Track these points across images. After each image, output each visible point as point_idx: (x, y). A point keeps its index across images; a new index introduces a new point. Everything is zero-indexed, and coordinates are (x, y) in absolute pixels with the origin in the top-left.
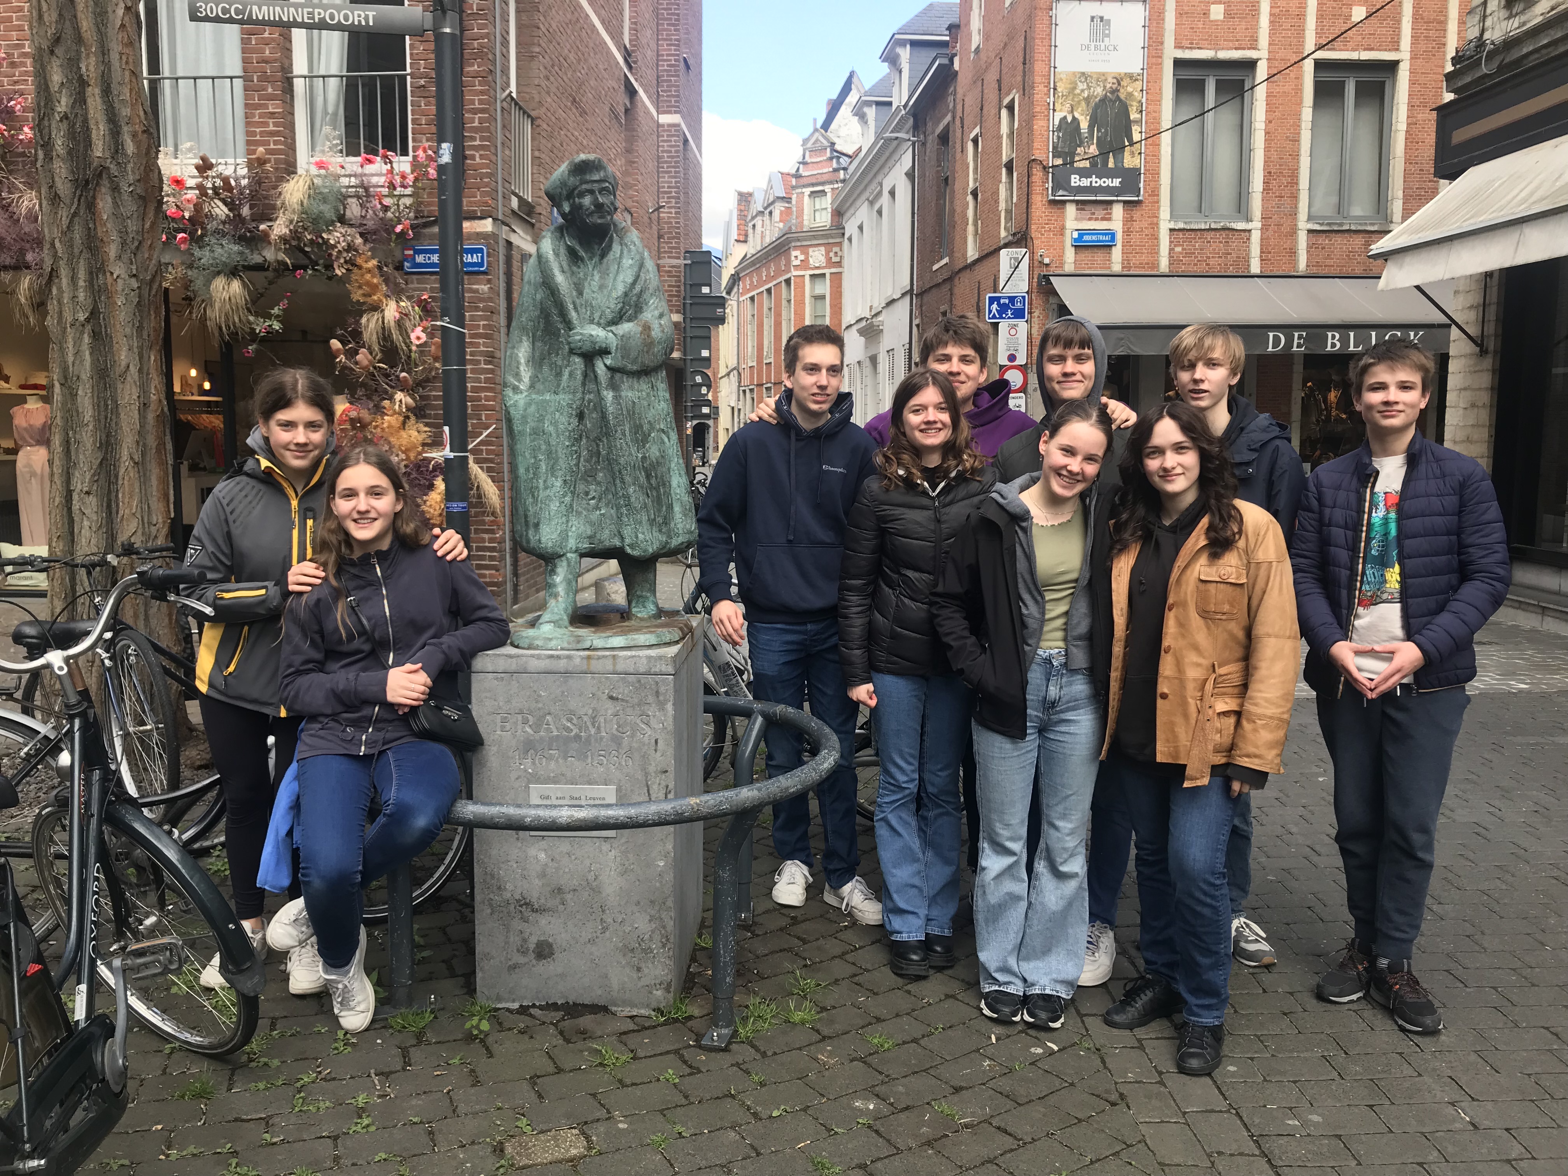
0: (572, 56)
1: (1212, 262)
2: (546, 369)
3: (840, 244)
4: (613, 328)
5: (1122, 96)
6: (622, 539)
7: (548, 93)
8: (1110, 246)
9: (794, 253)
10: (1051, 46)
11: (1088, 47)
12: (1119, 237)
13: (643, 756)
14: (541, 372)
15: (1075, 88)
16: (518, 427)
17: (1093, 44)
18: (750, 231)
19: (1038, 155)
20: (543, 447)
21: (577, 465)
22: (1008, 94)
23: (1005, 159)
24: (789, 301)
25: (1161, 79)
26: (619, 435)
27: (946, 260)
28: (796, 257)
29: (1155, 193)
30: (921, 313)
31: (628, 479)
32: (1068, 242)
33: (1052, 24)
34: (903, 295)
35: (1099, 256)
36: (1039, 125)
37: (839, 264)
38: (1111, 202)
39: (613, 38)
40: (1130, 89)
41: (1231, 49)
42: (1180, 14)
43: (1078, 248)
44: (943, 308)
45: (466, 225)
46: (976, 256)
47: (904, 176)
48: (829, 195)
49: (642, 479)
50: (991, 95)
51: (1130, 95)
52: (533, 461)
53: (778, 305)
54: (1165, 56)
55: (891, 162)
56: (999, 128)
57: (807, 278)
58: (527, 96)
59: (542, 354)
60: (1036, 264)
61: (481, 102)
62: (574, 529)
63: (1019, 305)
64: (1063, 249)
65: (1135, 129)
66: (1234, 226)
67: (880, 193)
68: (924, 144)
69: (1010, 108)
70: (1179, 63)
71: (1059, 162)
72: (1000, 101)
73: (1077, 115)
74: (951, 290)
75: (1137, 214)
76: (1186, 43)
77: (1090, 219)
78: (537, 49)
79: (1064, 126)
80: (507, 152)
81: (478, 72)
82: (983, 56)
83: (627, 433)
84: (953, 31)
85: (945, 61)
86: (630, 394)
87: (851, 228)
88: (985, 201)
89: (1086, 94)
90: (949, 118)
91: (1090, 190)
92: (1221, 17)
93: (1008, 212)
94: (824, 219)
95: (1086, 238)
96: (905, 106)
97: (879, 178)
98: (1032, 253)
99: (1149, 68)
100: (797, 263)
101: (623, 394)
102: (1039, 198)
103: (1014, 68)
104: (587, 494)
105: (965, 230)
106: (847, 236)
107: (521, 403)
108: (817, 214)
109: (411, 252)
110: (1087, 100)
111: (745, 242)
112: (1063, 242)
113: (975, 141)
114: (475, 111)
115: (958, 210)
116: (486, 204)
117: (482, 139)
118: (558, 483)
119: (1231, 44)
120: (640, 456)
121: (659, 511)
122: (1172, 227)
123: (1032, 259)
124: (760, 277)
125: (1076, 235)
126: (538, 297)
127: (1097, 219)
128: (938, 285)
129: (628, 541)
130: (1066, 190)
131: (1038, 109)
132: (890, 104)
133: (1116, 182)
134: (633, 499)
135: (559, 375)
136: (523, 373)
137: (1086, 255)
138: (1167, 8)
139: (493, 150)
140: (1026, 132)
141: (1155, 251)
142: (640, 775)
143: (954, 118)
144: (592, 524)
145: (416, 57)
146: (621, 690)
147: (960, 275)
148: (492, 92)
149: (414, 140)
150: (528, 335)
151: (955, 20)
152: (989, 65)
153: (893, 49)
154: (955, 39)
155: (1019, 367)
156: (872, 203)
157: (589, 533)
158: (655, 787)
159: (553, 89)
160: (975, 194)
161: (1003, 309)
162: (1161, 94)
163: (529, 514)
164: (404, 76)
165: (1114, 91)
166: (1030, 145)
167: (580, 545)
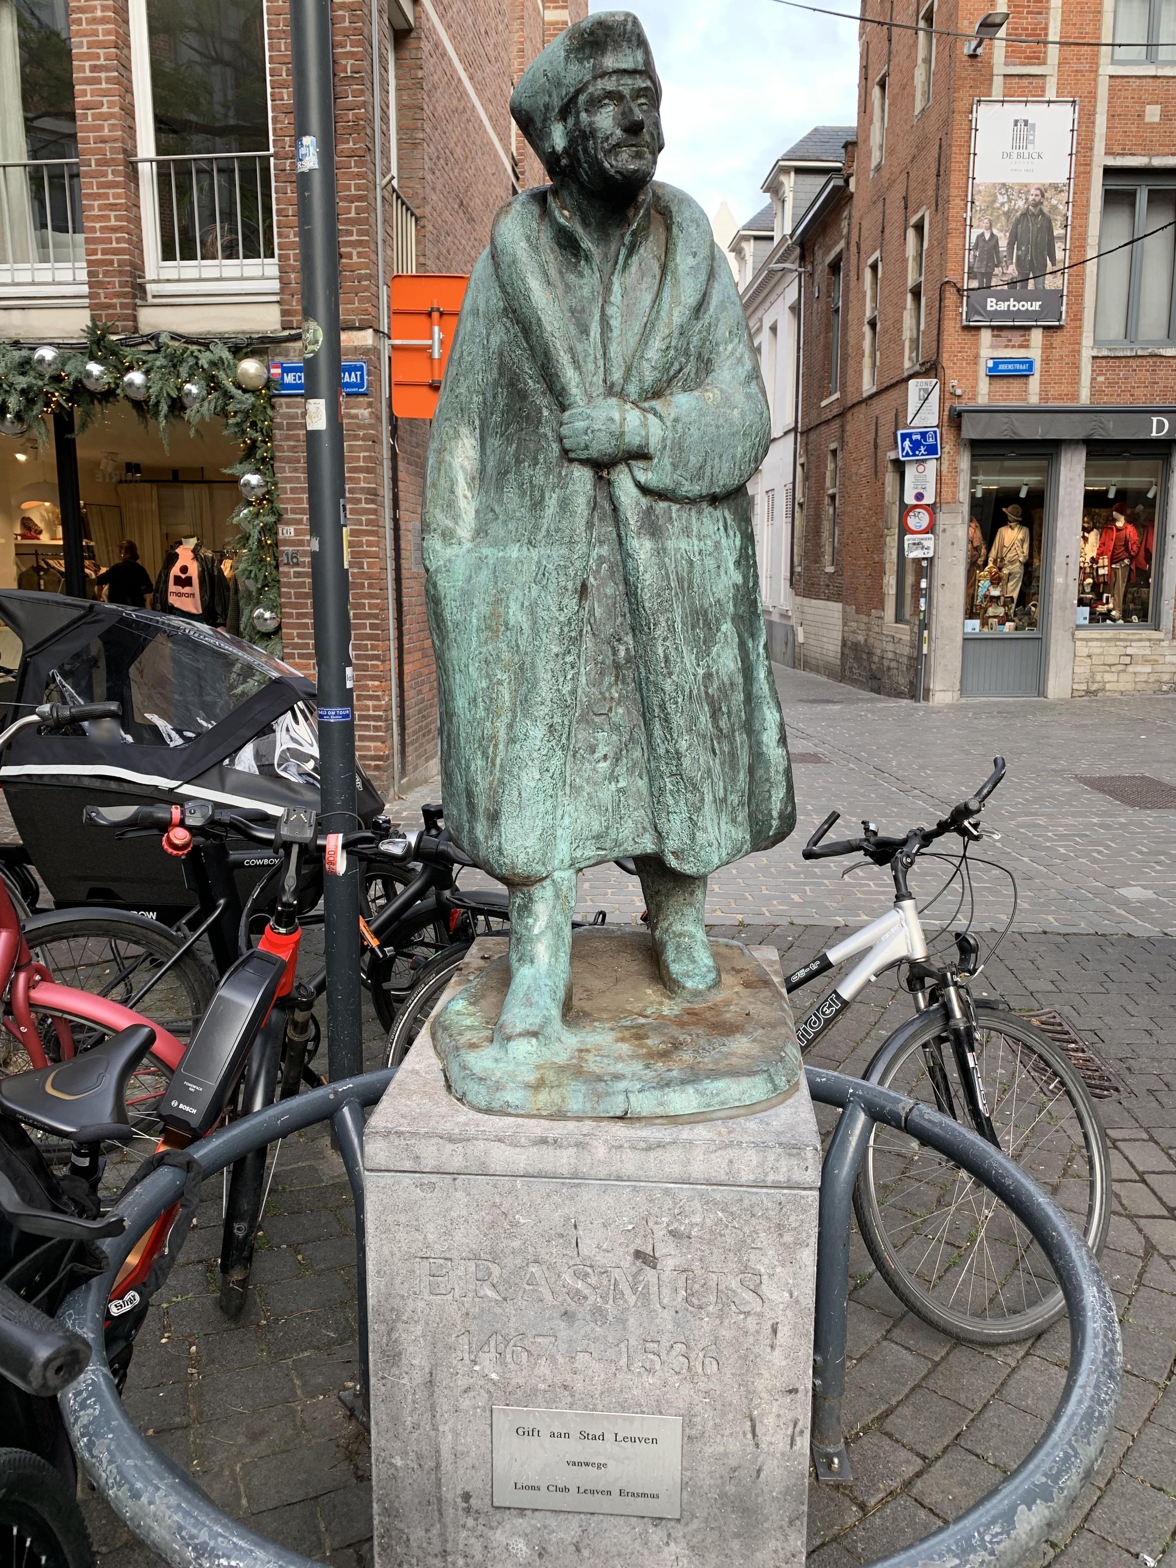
0: (458, 150)
1: (1137, 392)
2: (511, 495)
4: (656, 404)
5: (1046, 210)
6: (660, 836)
7: (434, 189)
8: (1027, 376)
10: (969, 155)
11: (1009, 155)
12: (1037, 366)
13: (745, 1358)
14: (500, 501)
15: (994, 201)
16: (451, 611)
17: (1015, 151)
19: (952, 277)
20: (506, 656)
21: (574, 692)
22: (915, 212)
23: (910, 284)
25: (1088, 189)
26: (660, 631)
27: (837, 395)
29: (1077, 317)
30: (807, 451)
31: (679, 720)
32: (982, 372)
33: (971, 129)
34: (786, 433)
35: (1015, 387)
36: (953, 243)
38: (1029, 328)
39: (501, 140)
40: (1054, 202)
41: (1167, 155)
42: (1111, 117)
43: (994, 376)
44: (833, 446)
45: (344, 336)
46: (874, 390)
47: (787, 311)
49: (704, 719)
50: (895, 214)
51: (1054, 208)
52: (484, 684)
54: (1094, 164)
55: (773, 296)
56: (904, 251)
58: (410, 191)
59: (502, 460)
60: (947, 395)
61: (358, 187)
62: (567, 821)
63: (931, 441)
64: (976, 379)
65: (1059, 246)
66: (1163, 352)
67: (759, 330)
68: (811, 275)
69: (919, 228)
70: (1108, 172)
71: (974, 284)
72: (906, 220)
73: (995, 231)
74: (842, 426)
75: (1057, 338)
76: (1117, 149)
77: (1006, 347)
78: (421, 135)
79: (981, 244)
80: (389, 252)
81: (353, 150)
82: (885, 173)
83: (679, 626)
84: (850, 148)
85: (841, 182)
86: (683, 545)
88: (885, 331)
89: (1006, 208)
90: (842, 244)
91: (1007, 313)
92: (1157, 119)
93: (915, 342)
95: (1001, 367)
96: (791, 236)
97: (758, 314)
98: (943, 384)
99: (1076, 177)
101: (670, 545)
102: (952, 324)
103: (925, 182)
104: (592, 750)
105: (860, 362)
107: (460, 569)
109: (279, 371)
110: (1007, 214)
112: (976, 372)
113: (874, 267)
114: (351, 199)
115: (852, 341)
116: (366, 312)
117: (360, 233)
118: (538, 732)
119: (1167, 150)
120: (701, 672)
121: (734, 780)
122: (1095, 354)
123: (942, 391)
125: (990, 364)
126: (495, 341)
127: (1013, 347)
128: (827, 422)
129: (672, 844)
130: (980, 315)
131: (953, 225)
132: (771, 238)
133: (1036, 306)
134: (686, 762)
135: (537, 505)
136: (462, 503)
137: (1001, 387)
138: (1098, 109)
139: (373, 247)
140: (938, 251)
141: (1075, 380)
142: (735, 1397)
143: (848, 244)
144: (601, 809)
145: (280, 133)
146: (698, 1219)
147: (854, 410)
148: (371, 176)
149: (280, 235)
150: (471, 423)
151: (852, 138)
152: (892, 183)
153: (776, 177)
154: (850, 158)
155: (926, 507)
157: (596, 827)
158: (770, 1421)
159: (439, 186)
160: (873, 324)
161: (916, 446)
162: (1088, 206)
163: (477, 790)
164: (267, 158)
165: (1037, 204)
166: (942, 267)
167: (578, 854)
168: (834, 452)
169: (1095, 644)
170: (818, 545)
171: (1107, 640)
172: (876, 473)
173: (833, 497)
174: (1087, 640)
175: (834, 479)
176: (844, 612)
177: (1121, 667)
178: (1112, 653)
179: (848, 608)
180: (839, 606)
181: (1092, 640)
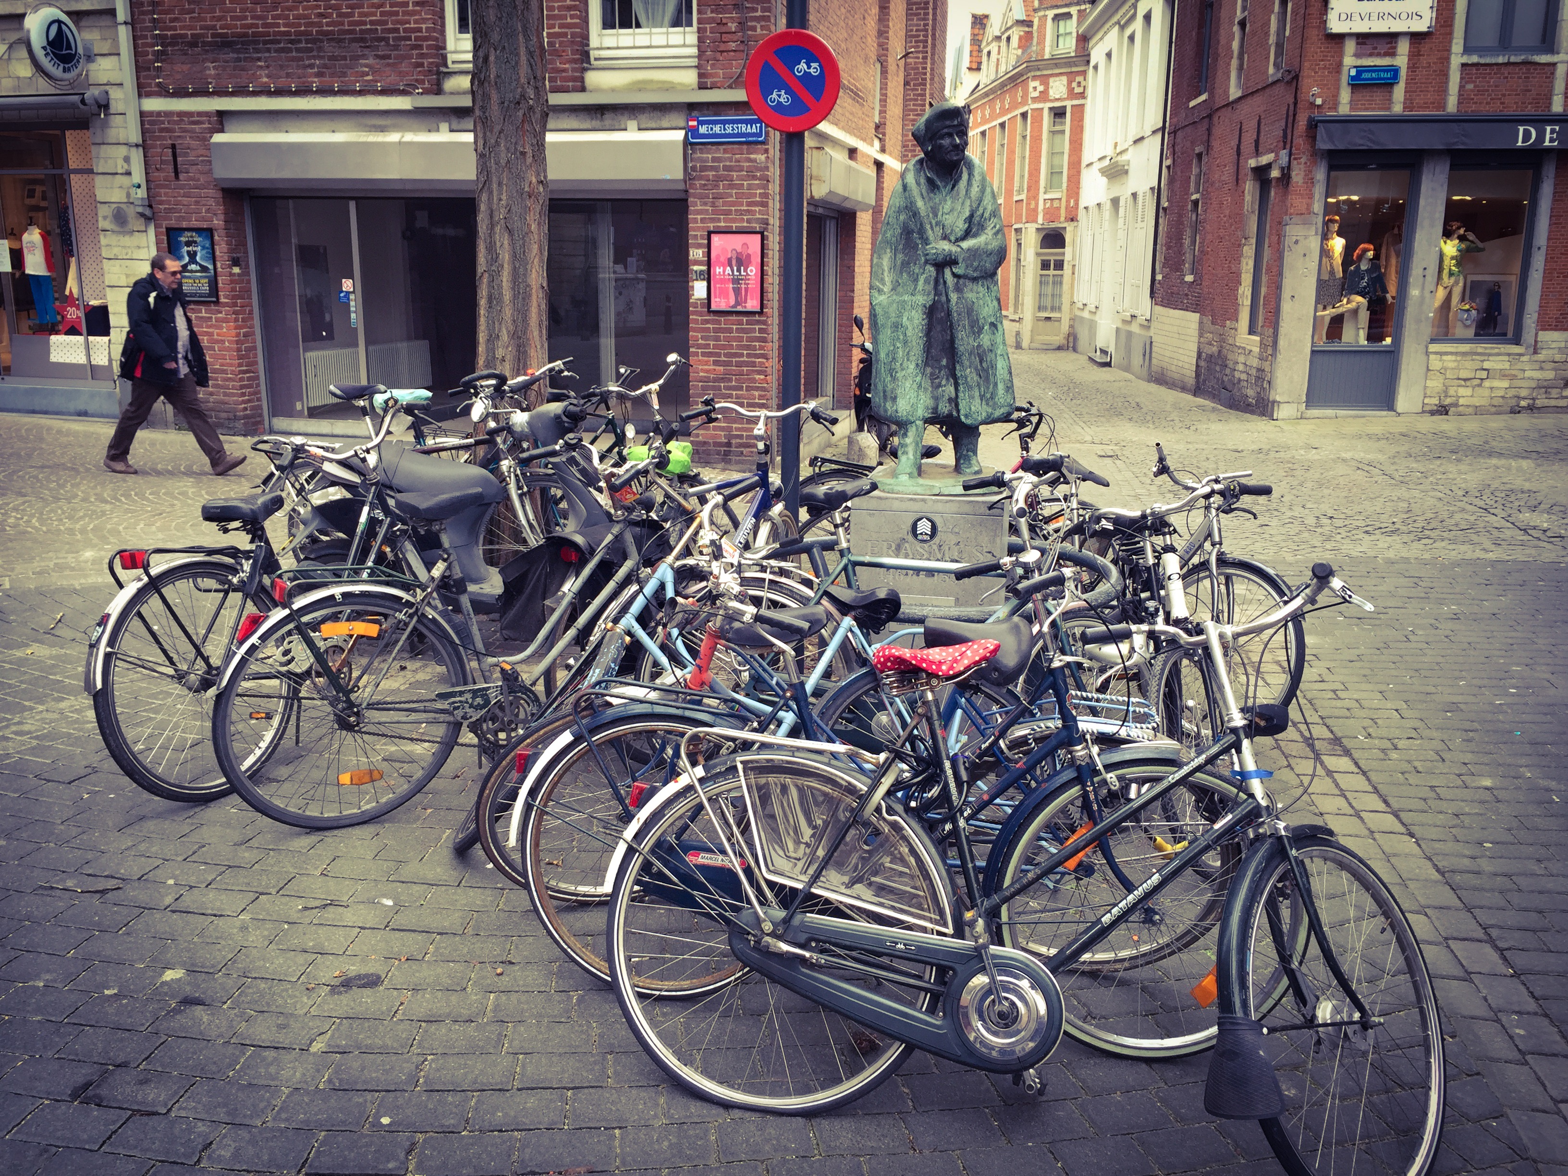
1: (1507, 100)
2: (905, 275)
3: (1084, 73)
4: (961, 243)
6: (958, 410)
8: (1392, 84)
9: (1032, 84)
12: (1403, 73)
14: (901, 278)
16: (881, 320)
18: (984, 59)
20: (901, 337)
21: (927, 352)
24: (1024, 137)
26: (960, 328)
27: (1203, 97)
28: (1035, 88)
29: (1448, 26)
30: (1173, 154)
31: (965, 363)
32: (1344, 81)
34: (1154, 132)
35: (1378, 96)
37: (1082, 95)
38: (1397, 37)
43: (1358, 84)
44: (1197, 150)
46: (1239, 94)
48: (1075, 17)
49: (977, 363)
52: (892, 348)
53: (1012, 142)
57: (1046, 113)
59: (902, 263)
60: (1307, 105)
62: (921, 402)
64: (1338, 89)
66: (1537, 59)
67: (1134, 16)
74: (1209, 129)
75: (1426, 48)
77: (1371, 55)
83: (967, 326)
86: (970, 295)
87: (1097, 54)
88: (1254, 33)
93: (1279, 46)
94: (1068, 46)
95: (1365, 75)
98: (1303, 94)
100: (1036, 94)
101: (965, 295)
102: (1315, 32)
105: (1229, 64)
106: (1092, 64)
107: (885, 302)
108: (1061, 39)
109: (695, 123)
111: (978, 69)
112: (1338, 80)
115: (1223, 41)
118: (912, 366)
120: (976, 344)
121: (987, 388)
122: (1465, 62)
124: (993, 110)
125: (1353, 72)
126: (902, 218)
127: (1379, 56)
128: (1194, 124)
129: (962, 412)
134: (968, 379)
135: (916, 280)
136: (886, 278)
137: (1366, 95)
141: (1443, 90)
144: (935, 398)
147: (1220, 113)
149: (699, 12)
150: (891, 248)
156: (1122, 28)
157: (933, 405)
160: (1242, 24)
163: (887, 389)
167: (926, 414)
168: (1200, 156)
169: (1449, 357)
170: (1180, 253)
171: (1464, 354)
172: (1237, 180)
173: (1196, 203)
174: (1442, 354)
175: (1198, 184)
176: (1201, 323)
177: (1478, 382)
178: (1467, 369)
179: (1205, 319)
180: (1197, 316)
181: (1446, 353)
